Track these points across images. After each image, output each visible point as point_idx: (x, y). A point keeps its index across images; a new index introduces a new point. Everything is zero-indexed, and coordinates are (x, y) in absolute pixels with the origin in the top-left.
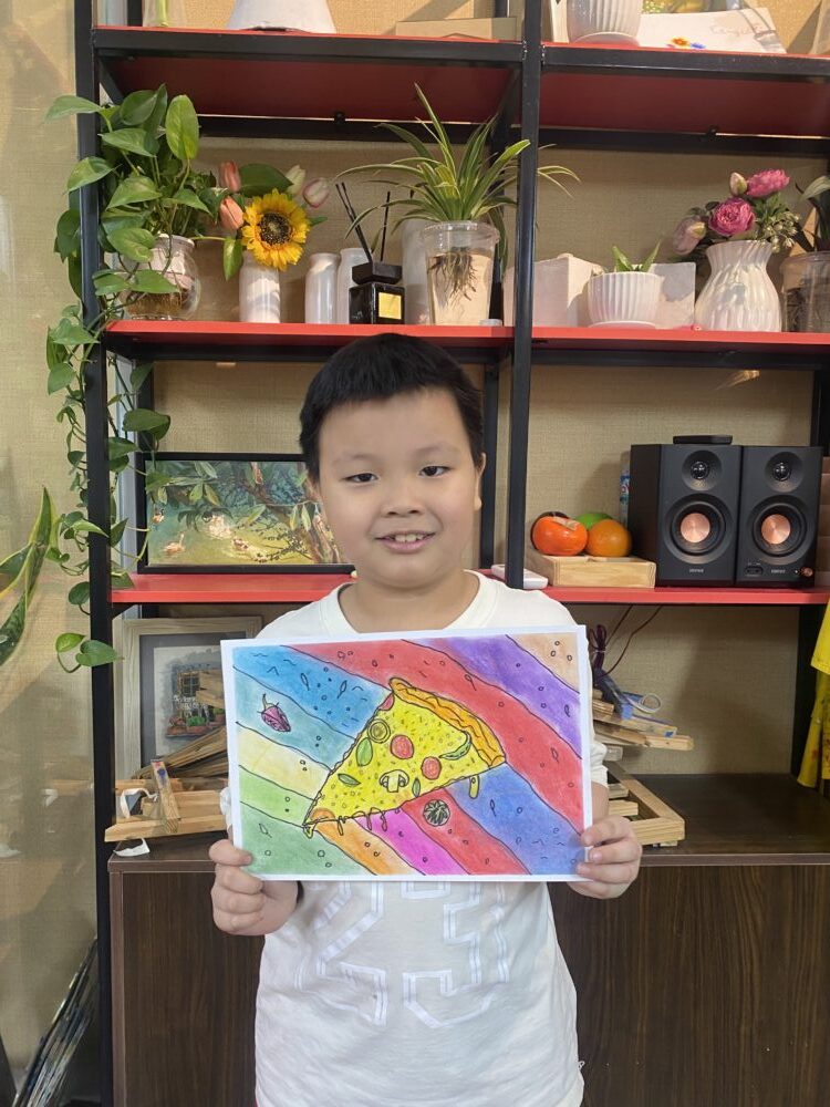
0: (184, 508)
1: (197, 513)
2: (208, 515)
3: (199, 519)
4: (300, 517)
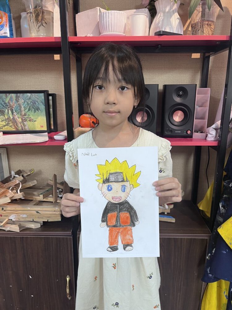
4: (9, 113)
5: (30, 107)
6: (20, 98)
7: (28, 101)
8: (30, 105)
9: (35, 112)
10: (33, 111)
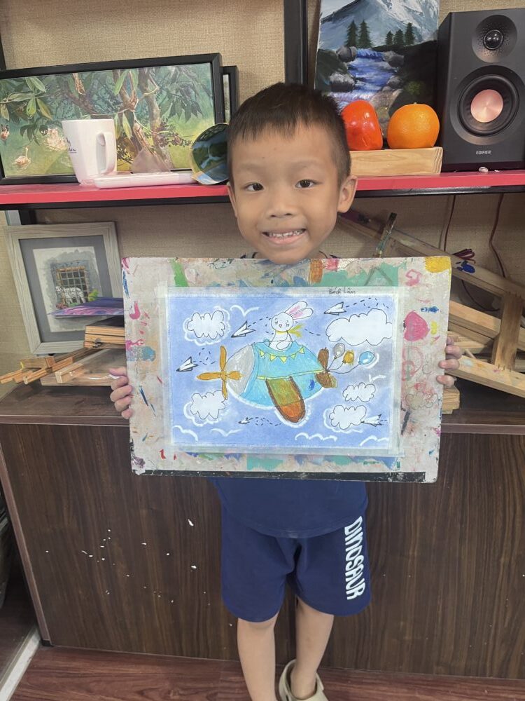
0: (24, 123)
1: (35, 126)
2: (43, 128)
3: (38, 133)
4: (122, 125)
5: (174, 104)
6: (149, 81)
7: (168, 87)
8: (175, 100)
9: (188, 117)
10: (183, 114)
